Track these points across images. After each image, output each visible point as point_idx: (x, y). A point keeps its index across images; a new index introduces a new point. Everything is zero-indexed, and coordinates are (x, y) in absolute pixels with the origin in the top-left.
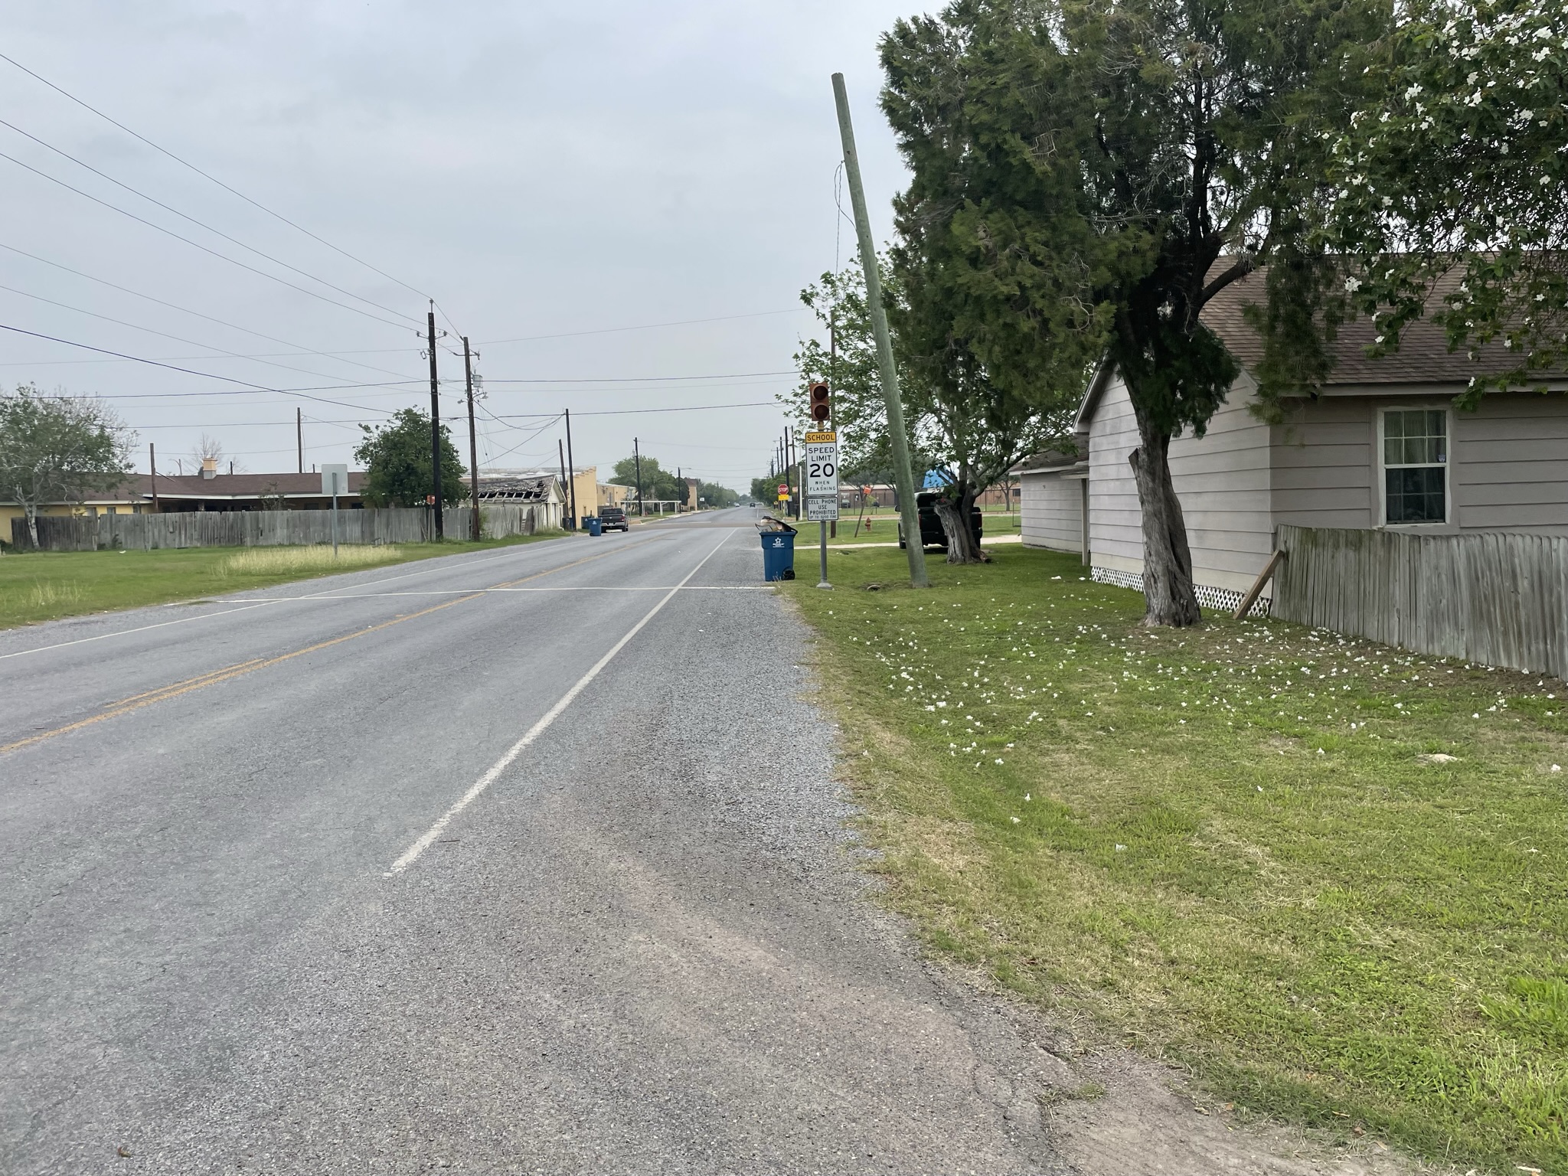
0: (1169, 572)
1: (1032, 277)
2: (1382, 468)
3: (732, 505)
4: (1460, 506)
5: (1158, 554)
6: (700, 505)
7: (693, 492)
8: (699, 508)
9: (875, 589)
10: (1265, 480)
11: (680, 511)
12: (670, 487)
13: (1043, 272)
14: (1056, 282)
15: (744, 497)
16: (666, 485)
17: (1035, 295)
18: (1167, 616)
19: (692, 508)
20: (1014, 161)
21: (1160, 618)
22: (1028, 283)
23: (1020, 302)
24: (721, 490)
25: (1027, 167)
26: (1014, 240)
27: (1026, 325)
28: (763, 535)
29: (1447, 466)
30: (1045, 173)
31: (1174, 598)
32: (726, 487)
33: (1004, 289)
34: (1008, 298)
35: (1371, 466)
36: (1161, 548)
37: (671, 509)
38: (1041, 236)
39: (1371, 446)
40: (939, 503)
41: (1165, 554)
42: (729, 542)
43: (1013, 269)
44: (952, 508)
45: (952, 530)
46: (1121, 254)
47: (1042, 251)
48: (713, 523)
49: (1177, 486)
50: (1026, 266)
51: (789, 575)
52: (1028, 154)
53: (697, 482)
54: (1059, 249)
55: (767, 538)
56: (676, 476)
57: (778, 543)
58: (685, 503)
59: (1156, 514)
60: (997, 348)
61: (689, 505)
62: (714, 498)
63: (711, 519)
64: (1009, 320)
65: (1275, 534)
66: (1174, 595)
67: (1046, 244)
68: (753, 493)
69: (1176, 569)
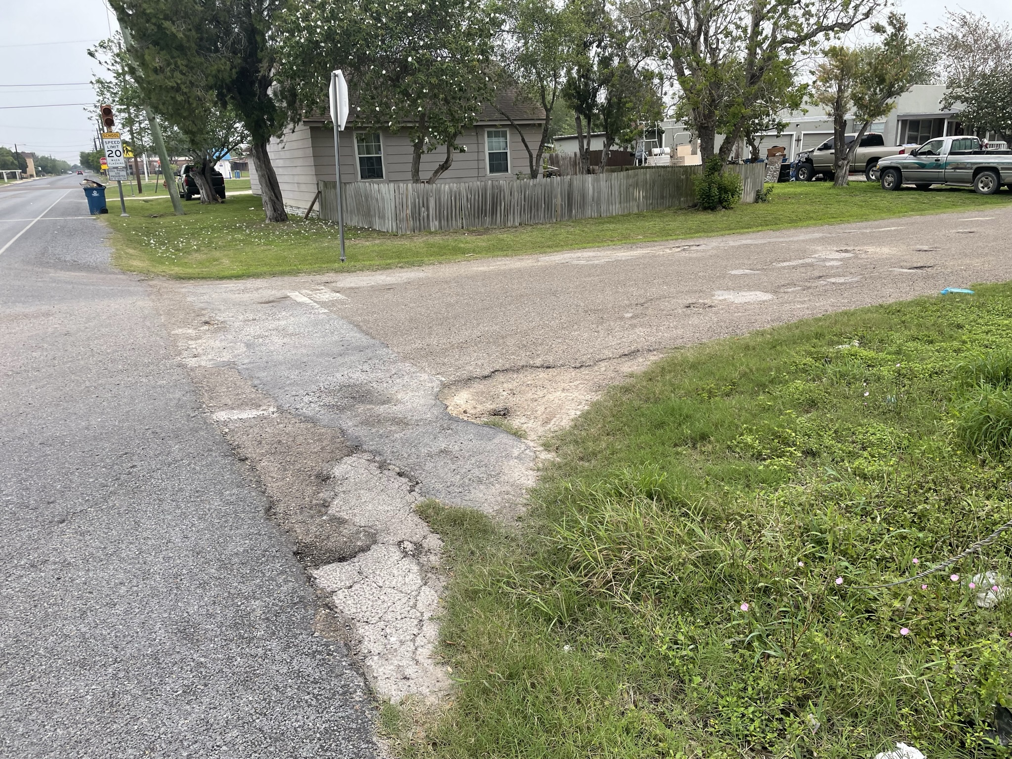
0: (271, 200)
1: (181, 79)
2: (357, 156)
3: (65, 172)
4: (388, 172)
5: (266, 192)
6: (38, 174)
7: (31, 163)
8: (37, 175)
9: (156, 217)
10: (311, 161)
11: (22, 178)
12: (11, 158)
13: (186, 78)
14: (191, 82)
15: (75, 166)
16: (7, 158)
17: (183, 87)
18: (273, 218)
19: (32, 176)
20: (167, 32)
21: (270, 219)
22: (179, 82)
23: (178, 89)
24: (54, 161)
25: (174, 36)
26: (171, 64)
27: (179, 98)
28: (85, 190)
29: (382, 155)
30: (181, 38)
31: (275, 211)
32: (58, 158)
33: (170, 84)
34: (172, 87)
35: (353, 156)
36: (267, 190)
37: (13, 176)
38: (184, 62)
39: (352, 147)
40: (192, 171)
41: (269, 192)
42: (66, 197)
43: (173, 76)
44: (199, 173)
45: (201, 186)
46: (219, 71)
47: (185, 69)
48: (52, 186)
49: (273, 164)
50: (177, 74)
51: (104, 211)
52: (174, 29)
53: (32, 155)
54: (192, 68)
55: (88, 191)
56: (13, 151)
57: (95, 194)
58: (24, 171)
59: (263, 176)
60: (170, 107)
61: (28, 173)
62: (48, 168)
63: (49, 184)
64: (173, 95)
65: (318, 184)
66: (275, 210)
67: (186, 66)
68: (82, 162)
69: (275, 199)
